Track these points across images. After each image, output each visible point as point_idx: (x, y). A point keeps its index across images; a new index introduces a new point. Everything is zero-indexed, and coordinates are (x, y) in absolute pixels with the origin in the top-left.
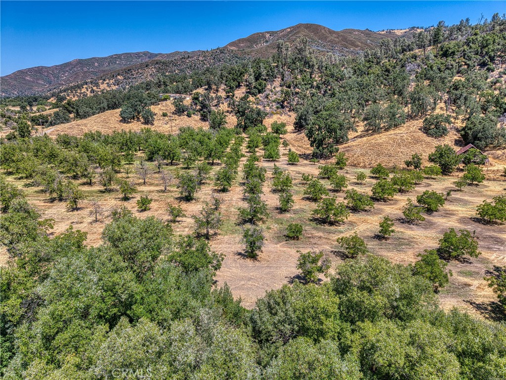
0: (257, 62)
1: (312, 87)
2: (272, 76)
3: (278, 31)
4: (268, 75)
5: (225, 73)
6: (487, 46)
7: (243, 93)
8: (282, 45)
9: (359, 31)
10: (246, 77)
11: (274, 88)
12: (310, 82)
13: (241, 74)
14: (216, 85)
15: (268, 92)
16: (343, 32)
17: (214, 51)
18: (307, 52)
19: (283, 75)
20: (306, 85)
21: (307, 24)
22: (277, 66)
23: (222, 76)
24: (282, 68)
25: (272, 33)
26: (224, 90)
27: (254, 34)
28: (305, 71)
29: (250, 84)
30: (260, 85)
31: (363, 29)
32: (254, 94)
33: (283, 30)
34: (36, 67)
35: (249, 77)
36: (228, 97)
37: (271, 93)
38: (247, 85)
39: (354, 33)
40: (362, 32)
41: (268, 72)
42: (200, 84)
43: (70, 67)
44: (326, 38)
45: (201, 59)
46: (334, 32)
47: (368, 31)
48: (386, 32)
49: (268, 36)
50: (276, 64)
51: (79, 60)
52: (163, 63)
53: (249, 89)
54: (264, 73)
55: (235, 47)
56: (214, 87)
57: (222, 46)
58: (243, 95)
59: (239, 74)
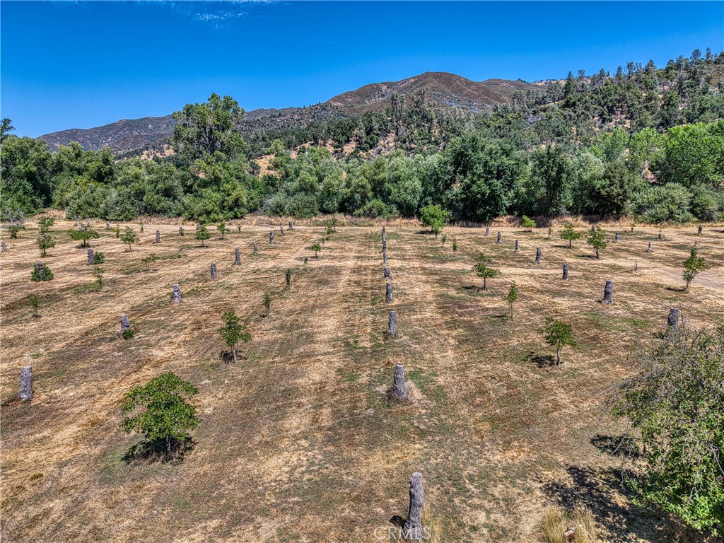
0: (368, 116)
1: (429, 142)
2: (385, 130)
3: (398, 82)
4: (380, 130)
5: (332, 127)
7: (353, 148)
8: (397, 97)
9: (507, 82)
10: (356, 131)
11: (388, 143)
12: (427, 137)
13: (351, 127)
14: (322, 139)
15: (379, 147)
16: (486, 84)
17: (313, 108)
18: (425, 105)
19: (398, 129)
20: (422, 139)
21: (437, 73)
22: (391, 121)
23: (329, 130)
24: (397, 122)
25: (390, 85)
26: (332, 145)
27: (366, 86)
28: (423, 126)
29: (361, 138)
30: (371, 140)
31: (514, 79)
32: (365, 150)
33: (404, 81)
34: (68, 130)
35: (360, 131)
36: (336, 152)
37: (383, 149)
38: (357, 141)
39: (501, 84)
40: (512, 83)
41: (381, 126)
42: (305, 140)
43: (115, 130)
44: (461, 91)
45: (296, 117)
46: (473, 83)
47: (519, 82)
48: (546, 83)
49: (384, 88)
50: (390, 118)
51: (127, 120)
52: (247, 123)
53: (359, 144)
54: (376, 127)
55: (340, 102)
56: (321, 142)
57: (323, 102)
58: (353, 150)
59: (348, 128)
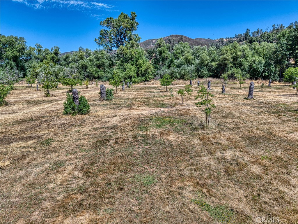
6: (269, 38)
9: (204, 39)
16: (196, 40)
21: (176, 35)
25: (157, 40)
39: (202, 40)
40: (206, 40)
47: (209, 39)
49: (154, 41)
